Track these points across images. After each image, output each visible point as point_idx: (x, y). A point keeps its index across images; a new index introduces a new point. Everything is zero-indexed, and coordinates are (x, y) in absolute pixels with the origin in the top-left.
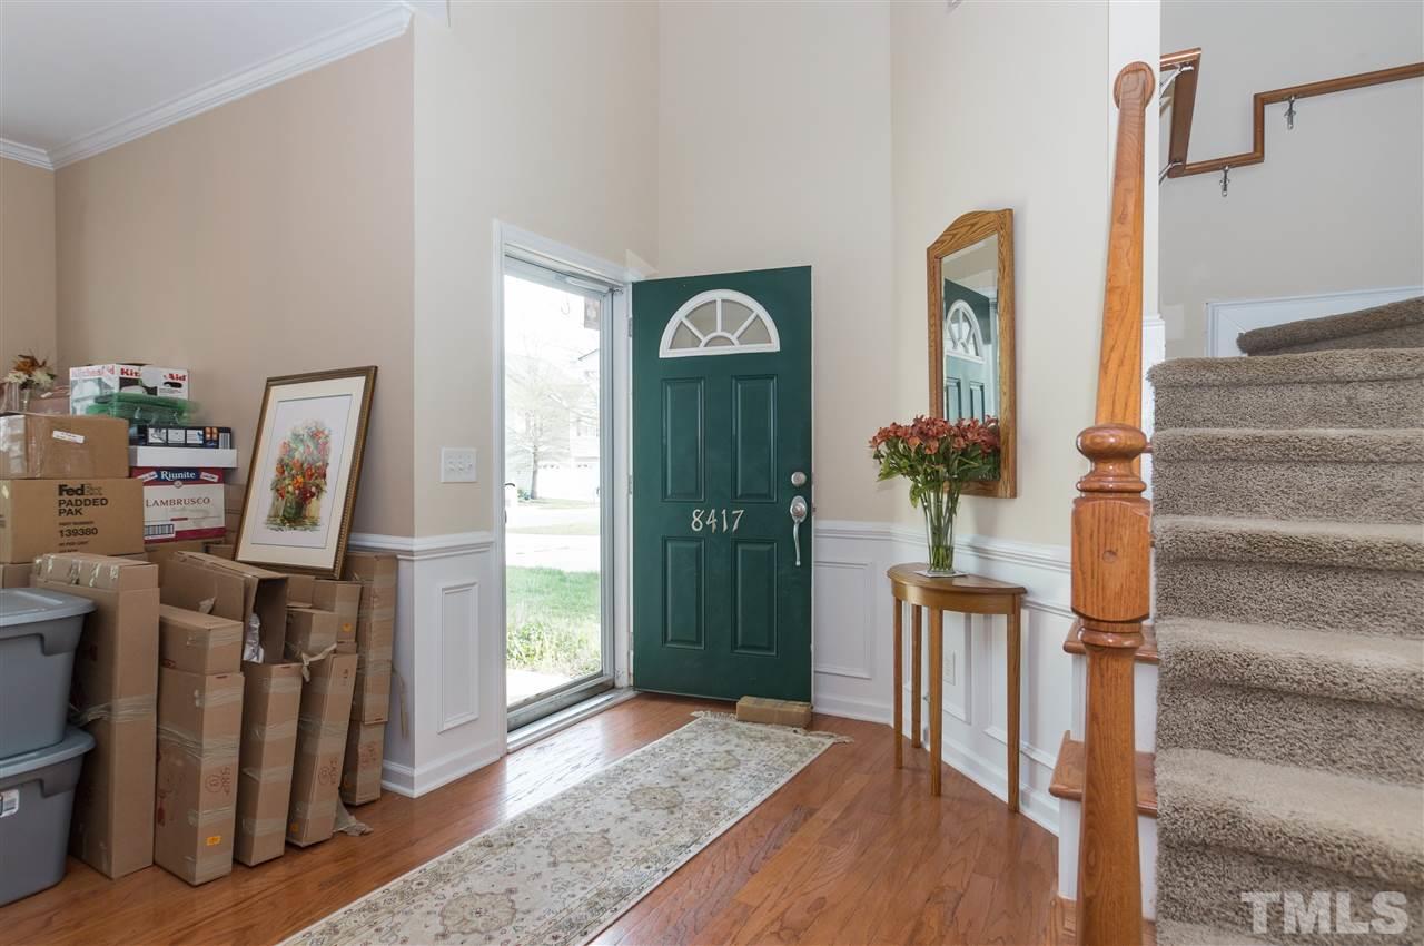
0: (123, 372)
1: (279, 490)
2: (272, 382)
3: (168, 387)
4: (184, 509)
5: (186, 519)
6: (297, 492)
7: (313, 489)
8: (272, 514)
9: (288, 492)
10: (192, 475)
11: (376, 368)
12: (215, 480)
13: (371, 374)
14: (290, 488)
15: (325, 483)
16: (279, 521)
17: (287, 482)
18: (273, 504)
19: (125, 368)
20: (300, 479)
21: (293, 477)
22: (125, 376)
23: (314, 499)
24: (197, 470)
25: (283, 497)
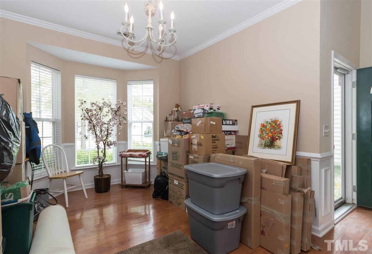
0: (210, 106)
1: (261, 137)
2: (254, 107)
3: (217, 110)
4: (229, 142)
5: (229, 144)
6: (270, 138)
7: (277, 137)
8: (260, 144)
9: (266, 138)
10: (230, 133)
11: (300, 100)
12: (234, 134)
13: (298, 102)
14: (267, 137)
15: (282, 136)
16: (263, 146)
17: (265, 135)
18: (260, 141)
19: (210, 105)
20: (270, 134)
21: (267, 134)
22: (210, 107)
23: (278, 140)
24: (230, 131)
25: (264, 140)
